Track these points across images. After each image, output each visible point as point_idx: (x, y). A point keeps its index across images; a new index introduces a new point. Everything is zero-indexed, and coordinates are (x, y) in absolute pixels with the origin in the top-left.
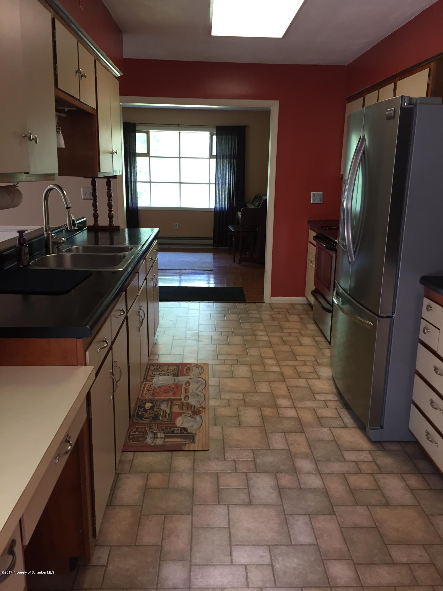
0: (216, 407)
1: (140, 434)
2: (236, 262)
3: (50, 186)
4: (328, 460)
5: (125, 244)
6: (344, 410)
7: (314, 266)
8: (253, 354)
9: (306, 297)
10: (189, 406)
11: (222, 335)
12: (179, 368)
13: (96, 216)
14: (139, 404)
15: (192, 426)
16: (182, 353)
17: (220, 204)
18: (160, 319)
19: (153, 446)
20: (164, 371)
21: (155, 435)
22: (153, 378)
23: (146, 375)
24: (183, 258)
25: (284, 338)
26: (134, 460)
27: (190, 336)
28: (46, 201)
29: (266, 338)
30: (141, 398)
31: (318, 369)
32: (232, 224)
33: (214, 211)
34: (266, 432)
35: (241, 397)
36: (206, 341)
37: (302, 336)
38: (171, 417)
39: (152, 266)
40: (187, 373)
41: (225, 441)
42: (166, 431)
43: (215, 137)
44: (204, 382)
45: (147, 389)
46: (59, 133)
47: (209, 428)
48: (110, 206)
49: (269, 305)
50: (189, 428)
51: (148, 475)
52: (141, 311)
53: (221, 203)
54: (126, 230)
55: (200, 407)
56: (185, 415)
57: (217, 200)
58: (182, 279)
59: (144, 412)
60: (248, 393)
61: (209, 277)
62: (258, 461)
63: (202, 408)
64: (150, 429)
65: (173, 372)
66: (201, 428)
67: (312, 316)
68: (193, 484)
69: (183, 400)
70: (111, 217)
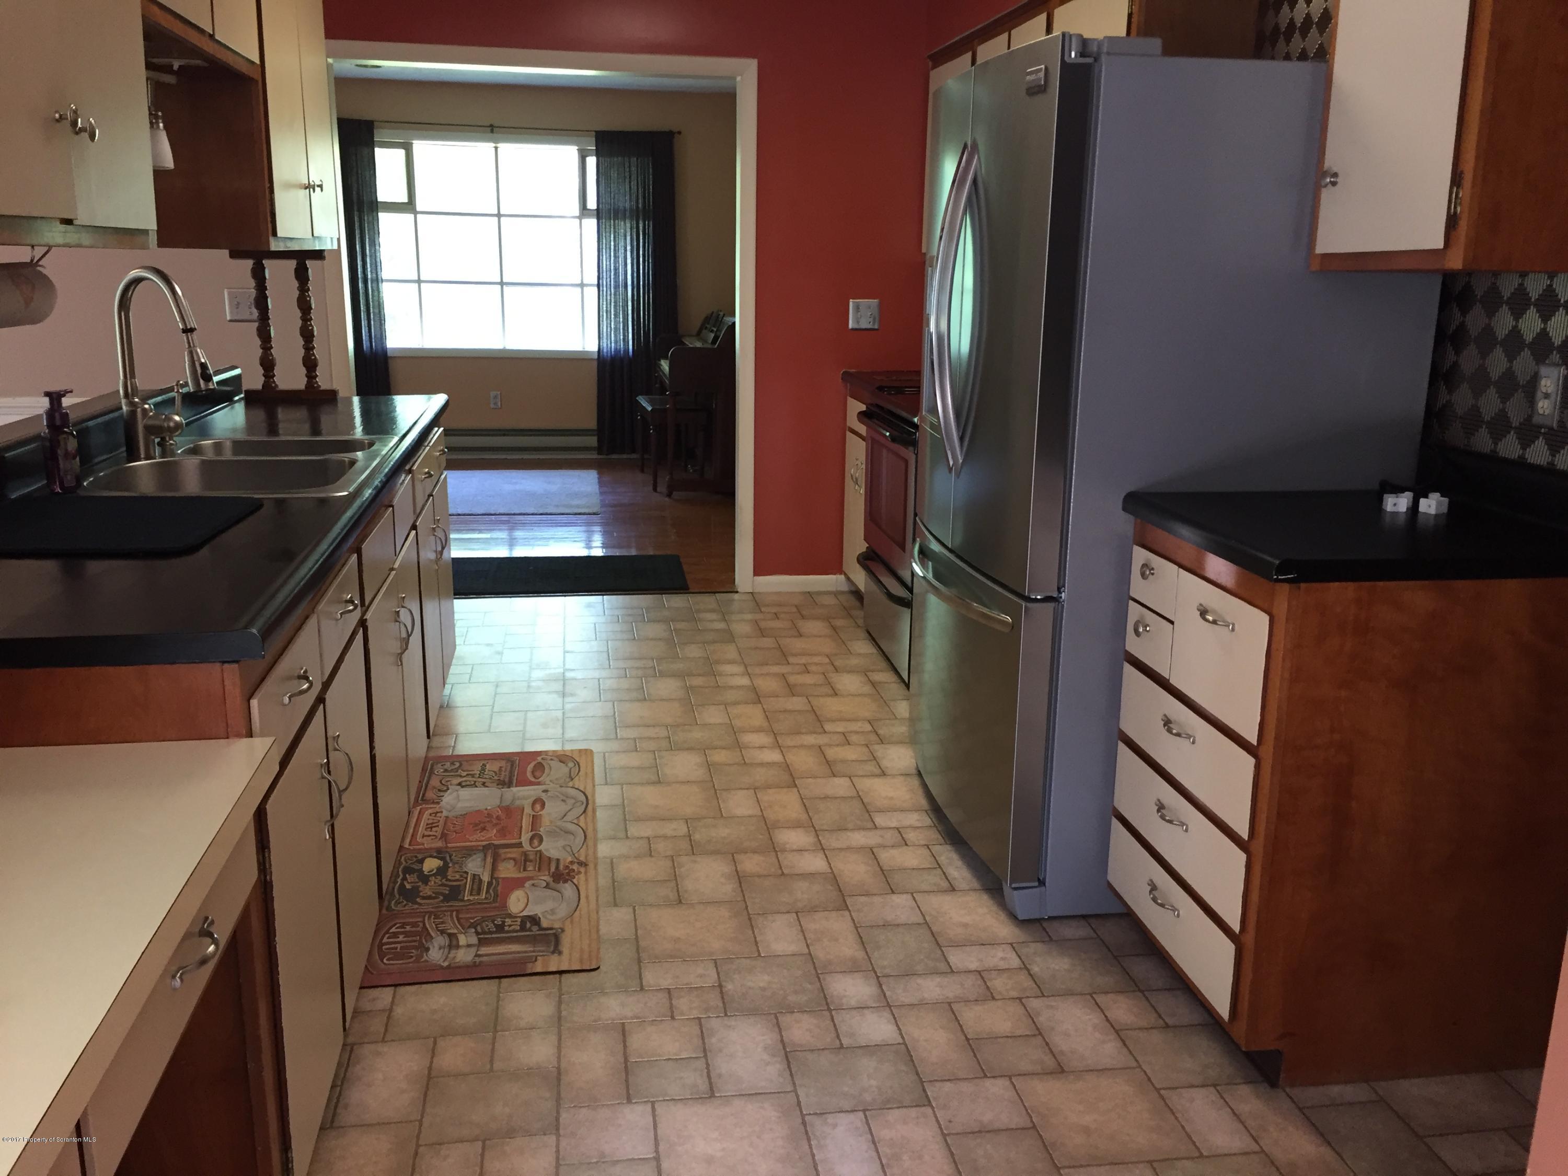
0: (614, 860)
1: (410, 939)
2: (660, 493)
3: (135, 273)
4: (909, 974)
5: (353, 434)
6: (949, 847)
7: (862, 491)
8: (712, 721)
9: (845, 574)
10: (542, 861)
11: (626, 677)
12: (512, 766)
13: (268, 364)
14: (404, 862)
15: (553, 912)
16: (520, 728)
17: (613, 339)
18: (458, 641)
19: (449, 967)
20: (473, 776)
21: (450, 940)
22: (442, 794)
23: (423, 787)
24: (516, 483)
25: (792, 679)
26: (394, 1007)
27: (540, 684)
28: (123, 314)
29: (745, 681)
30: (411, 848)
31: (879, 750)
32: (647, 392)
33: (596, 357)
34: (749, 914)
35: (683, 829)
36: (584, 694)
37: (837, 671)
38: (495, 891)
39: (431, 495)
40: (534, 777)
41: (642, 943)
42: (482, 928)
43: (592, 162)
44: (583, 798)
45: (427, 824)
46: (158, 127)
47: (597, 913)
48: (307, 335)
49: (749, 597)
50: (545, 918)
51: (435, 1043)
52: (403, 612)
53: (616, 336)
54: (356, 400)
55: (572, 863)
56: (533, 885)
57: (605, 330)
58: (515, 539)
59: (420, 884)
60: (699, 819)
61: (590, 533)
62: (729, 986)
63: (578, 863)
64: (436, 925)
65: (496, 778)
66: (577, 913)
67: (860, 622)
68: (559, 1058)
69: (526, 846)
70: (310, 364)
